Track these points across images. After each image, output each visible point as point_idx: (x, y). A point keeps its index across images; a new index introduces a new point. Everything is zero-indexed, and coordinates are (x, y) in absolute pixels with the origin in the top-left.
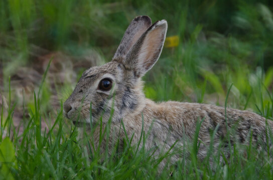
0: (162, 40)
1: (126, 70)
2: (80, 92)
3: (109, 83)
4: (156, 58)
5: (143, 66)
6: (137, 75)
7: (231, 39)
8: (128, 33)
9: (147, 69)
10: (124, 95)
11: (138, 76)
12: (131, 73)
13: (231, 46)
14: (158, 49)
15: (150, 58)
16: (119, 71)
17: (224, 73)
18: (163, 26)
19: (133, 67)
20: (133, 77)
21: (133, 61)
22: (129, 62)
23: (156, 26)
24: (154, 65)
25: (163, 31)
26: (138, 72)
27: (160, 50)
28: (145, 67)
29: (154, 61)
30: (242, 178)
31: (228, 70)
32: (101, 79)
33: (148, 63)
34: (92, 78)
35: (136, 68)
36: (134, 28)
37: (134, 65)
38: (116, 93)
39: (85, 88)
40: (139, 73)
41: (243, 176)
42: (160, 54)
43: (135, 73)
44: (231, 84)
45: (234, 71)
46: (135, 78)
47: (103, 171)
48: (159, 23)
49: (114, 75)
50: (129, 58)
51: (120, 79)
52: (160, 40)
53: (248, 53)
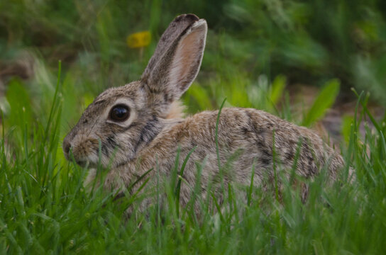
0: (201, 48)
1: (152, 92)
2: (84, 123)
3: (125, 111)
4: (194, 74)
5: (177, 86)
6: (168, 99)
7: (224, 36)
8: (164, 40)
9: (182, 89)
10: (145, 127)
11: (171, 100)
12: (161, 97)
13: (223, 46)
14: (196, 60)
15: (186, 74)
16: (141, 94)
17: (213, 84)
18: (201, 28)
19: (163, 88)
20: (163, 102)
21: (163, 80)
22: (156, 82)
23: (192, 29)
24: (191, 83)
25: (202, 34)
26: (170, 95)
27: (198, 62)
28: (181, 87)
29: (192, 78)
30: (241, 230)
31: (219, 80)
32: (113, 105)
33: (184, 80)
34: (101, 104)
35: (168, 90)
36: (172, 33)
37: (163, 86)
38: (134, 125)
39: (90, 117)
40: (172, 96)
41: (243, 228)
42: (199, 68)
43: (166, 96)
44: (223, 100)
45: (227, 81)
46: (165, 104)
47: (43, 221)
48: (197, 24)
49: (133, 99)
50: (156, 76)
51: (141, 105)
52: (197, 47)
53: (248, 56)
